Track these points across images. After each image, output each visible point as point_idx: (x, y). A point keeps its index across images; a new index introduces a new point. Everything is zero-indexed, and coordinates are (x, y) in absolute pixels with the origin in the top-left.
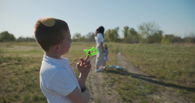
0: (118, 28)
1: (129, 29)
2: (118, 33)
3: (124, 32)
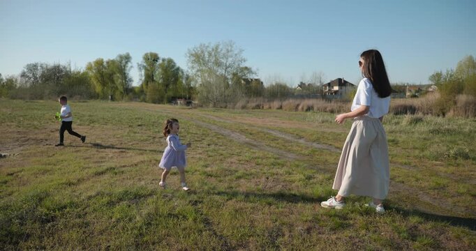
0: (127, 58)
1: (160, 61)
2: (127, 72)
3: (146, 70)
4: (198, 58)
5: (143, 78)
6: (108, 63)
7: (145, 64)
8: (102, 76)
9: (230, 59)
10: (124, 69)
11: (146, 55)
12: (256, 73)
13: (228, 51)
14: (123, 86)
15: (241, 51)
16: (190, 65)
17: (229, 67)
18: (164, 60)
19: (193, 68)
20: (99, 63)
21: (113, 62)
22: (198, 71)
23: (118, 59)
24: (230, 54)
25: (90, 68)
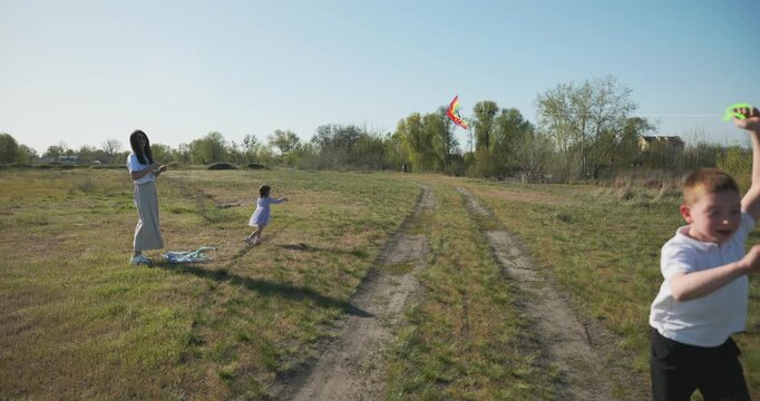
2: (451, 131)
3: (478, 127)
4: (552, 106)
5: (474, 141)
6: (425, 118)
7: (476, 119)
8: (417, 137)
9: (607, 106)
10: (447, 127)
11: (478, 105)
12: (654, 129)
13: (603, 93)
14: (444, 151)
15: (628, 92)
16: (541, 118)
17: (604, 119)
18: (504, 111)
19: (545, 122)
20: (415, 120)
21: (432, 117)
22: (552, 127)
23: (439, 113)
24: (607, 98)
25: (402, 128)
